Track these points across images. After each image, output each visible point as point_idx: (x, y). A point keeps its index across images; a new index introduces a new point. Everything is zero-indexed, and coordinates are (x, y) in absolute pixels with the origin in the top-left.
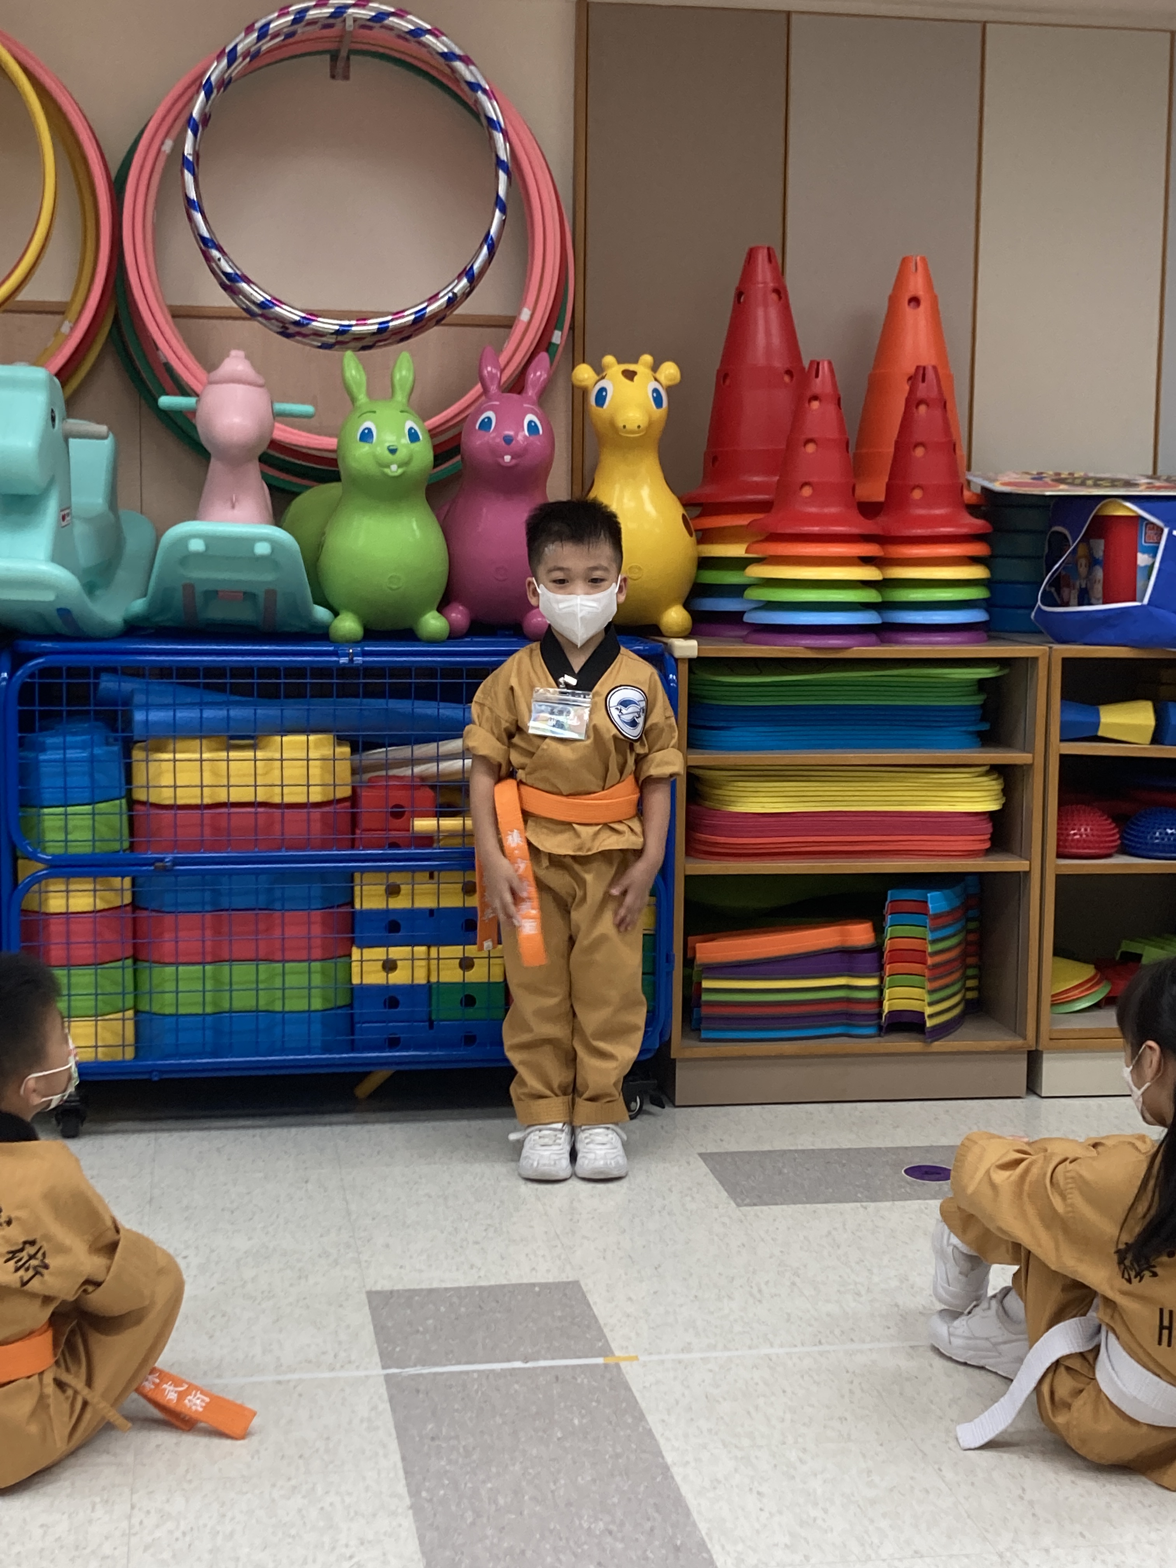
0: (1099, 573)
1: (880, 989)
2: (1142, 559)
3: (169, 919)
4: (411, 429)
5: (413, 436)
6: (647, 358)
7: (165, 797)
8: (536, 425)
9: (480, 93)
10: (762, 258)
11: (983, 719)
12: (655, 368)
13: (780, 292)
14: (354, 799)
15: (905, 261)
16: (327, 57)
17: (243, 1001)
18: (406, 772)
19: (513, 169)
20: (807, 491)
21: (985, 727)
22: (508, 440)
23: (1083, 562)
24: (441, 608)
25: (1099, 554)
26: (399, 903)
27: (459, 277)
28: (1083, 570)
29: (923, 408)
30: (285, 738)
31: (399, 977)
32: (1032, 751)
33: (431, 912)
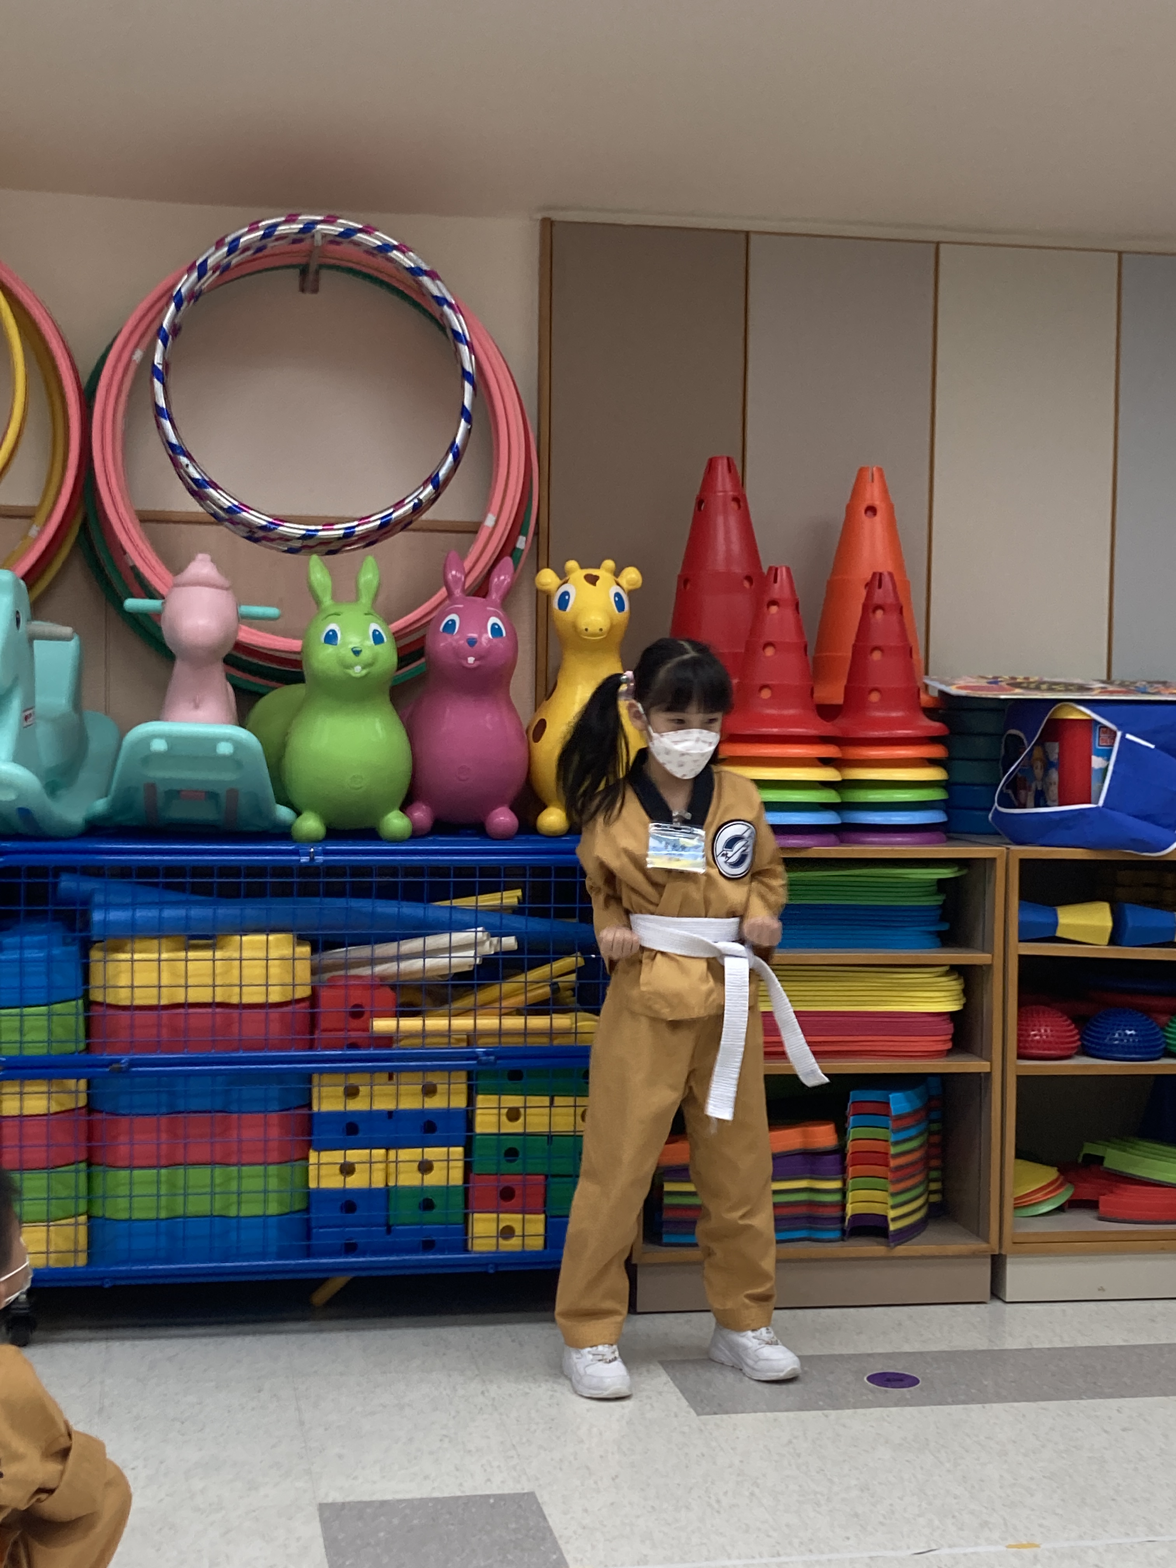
0: (1054, 775)
1: (843, 1192)
2: (1097, 762)
3: (124, 1122)
4: (375, 631)
5: (378, 639)
6: (609, 564)
7: (122, 997)
8: (499, 628)
9: (446, 308)
10: (722, 469)
11: (942, 919)
12: (617, 573)
13: (740, 500)
14: (313, 999)
15: (862, 471)
16: (297, 271)
17: (198, 1206)
18: (365, 971)
19: (478, 380)
20: (766, 694)
21: (945, 927)
22: (472, 642)
23: (1039, 764)
24: (405, 807)
25: (1054, 757)
26: (358, 1105)
27: (425, 484)
28: (1039, 772)
29: (879, 613)
30: (244, 938)
31: (356, 1182)
32: (991, 951)
33: (390, 1114)
